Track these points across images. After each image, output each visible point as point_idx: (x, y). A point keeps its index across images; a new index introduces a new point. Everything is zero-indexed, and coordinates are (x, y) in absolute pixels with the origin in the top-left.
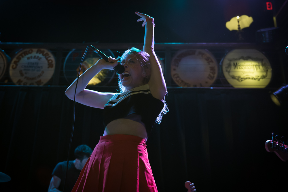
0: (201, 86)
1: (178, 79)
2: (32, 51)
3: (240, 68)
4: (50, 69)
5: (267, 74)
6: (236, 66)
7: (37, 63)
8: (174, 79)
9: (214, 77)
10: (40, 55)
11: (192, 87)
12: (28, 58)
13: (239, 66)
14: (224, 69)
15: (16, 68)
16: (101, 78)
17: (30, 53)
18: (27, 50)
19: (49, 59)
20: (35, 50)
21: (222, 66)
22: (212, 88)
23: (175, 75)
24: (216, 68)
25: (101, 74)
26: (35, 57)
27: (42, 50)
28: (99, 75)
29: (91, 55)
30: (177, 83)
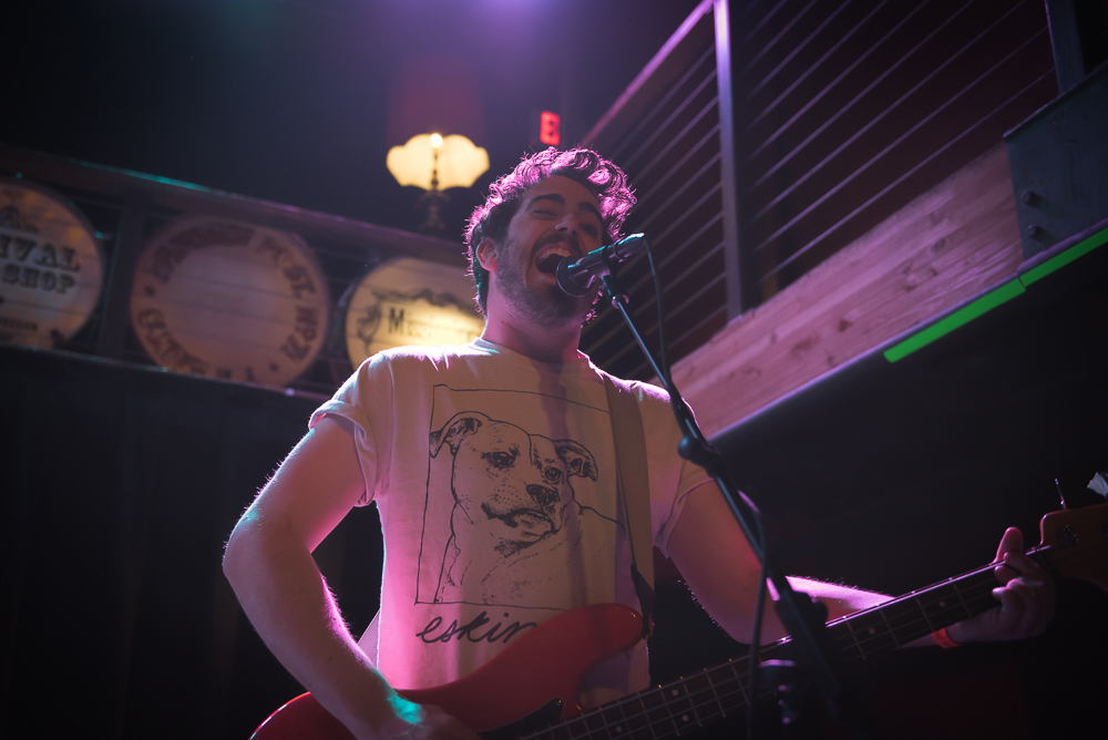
0: (251, 377)
1: (157, 332)
3: (410, 333)
6: (397, 319)
8: (142, 333)
9: (307, 349)
11: (210, 375)
13: (411, 323)
14: (352, 326)
21: (344, 313)
22: (290, 392)
23: (148, 312)
24: (322, 319)
30: (150, 350)
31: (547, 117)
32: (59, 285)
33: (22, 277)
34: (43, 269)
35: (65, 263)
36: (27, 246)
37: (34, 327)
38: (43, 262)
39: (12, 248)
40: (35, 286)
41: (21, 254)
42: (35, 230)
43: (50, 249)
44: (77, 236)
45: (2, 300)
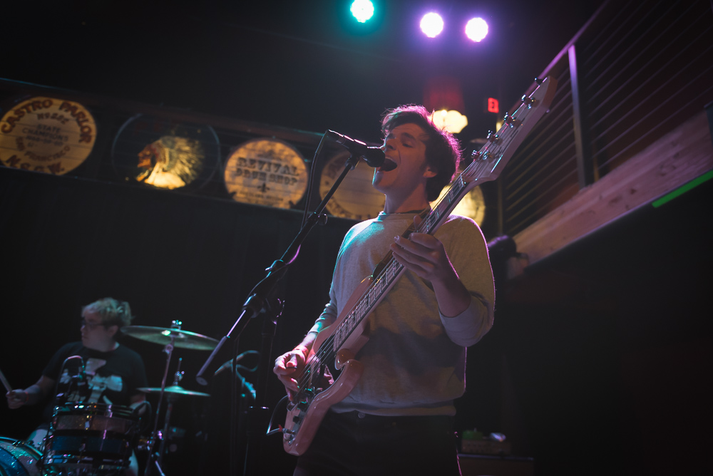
1: (331, 201)
2: (51, 103)
4: (83, 144)
5: (476, 214)
7: (58, 130)
10: (68, 115)
12: (40, 116)
15: (10, 130)
16: (185, 178)
17: (47, 107)
18: (42, 99)
19: (85, 124)
20: (58, 102)
25: (187, 170)
26: (55, 116)
27: (73, 104)
28: (182, 170)
29: (173, 132)
30: (329, 208)
31: (491, 100)
32: (291, 182)
33: (276, 180)
34: (285, 175)
35: (293, 173)
36: (278, 166)
37: (282, 200)
38: (284, 172)
39: (272, 167)
40: (281, 183)
41: (275, 169)
42: (280, 159)
43: (287, 167)
44: (297, 161)
45: (268, 189)
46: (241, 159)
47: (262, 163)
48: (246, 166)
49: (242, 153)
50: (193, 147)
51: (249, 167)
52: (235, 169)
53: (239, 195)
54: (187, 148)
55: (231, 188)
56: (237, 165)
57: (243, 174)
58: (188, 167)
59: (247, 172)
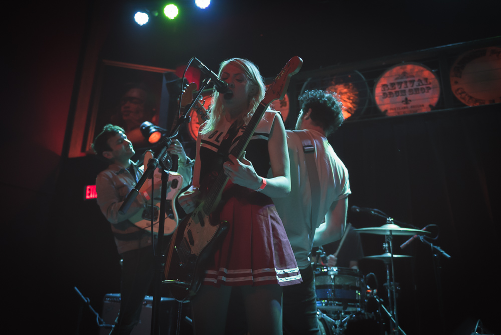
1: (463, 95)
8: (458, 97)
16: (350, 110)
23: (458, 90)
25: (350, 105)
29: (333, 83)
30: (463, 101)
32: (426, 91)
33: (414, 92)
34: (420, 87)
35: (426, 83)
36: (412, 82)
37: (423, 106)
38: (419, 85)
39: (408, 84)
40: (419, 93)
41: (411, 85)
42: (413, 76)
43: (420, 80)
44: (427, 73)
45: (410, 101)
46: (384, 86)
47: (400, 84)
48: (389, 89)
49: (383, 81)
50: (349, 88)
51: (392, 89)
52: (381, 94)
53: (389, 111)
54: (345, 90)
55: (383, 108)
56: (382, 91)
57: (389, 96)
58: (349, 102)
59: (391, 93)
